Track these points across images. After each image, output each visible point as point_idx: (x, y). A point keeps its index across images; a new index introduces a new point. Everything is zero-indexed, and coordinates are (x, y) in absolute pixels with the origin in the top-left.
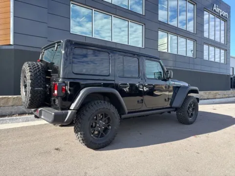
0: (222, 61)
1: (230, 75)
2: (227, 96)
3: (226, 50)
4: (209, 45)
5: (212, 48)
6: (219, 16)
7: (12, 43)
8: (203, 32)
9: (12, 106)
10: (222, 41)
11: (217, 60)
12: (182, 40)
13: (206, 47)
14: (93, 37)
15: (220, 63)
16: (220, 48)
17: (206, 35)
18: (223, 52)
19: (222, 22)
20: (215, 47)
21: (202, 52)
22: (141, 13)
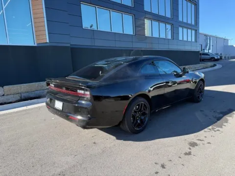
0: (193, 40)
1: (199, 52)
2: (197, 68)
3: (196, 30)
4: (183, 27)
5: (185, 30)
6: (190, 1)
8: (178, 16)
12: (162, 25)
13: (180, 29)
14: (98, 30)
15: (191, 42)
16: (191, 29)
17: (180, 19)
18: (193, 32)
19: (193, 6)
20: (188, 28)
21: (178, 34)
22: (131, 6)
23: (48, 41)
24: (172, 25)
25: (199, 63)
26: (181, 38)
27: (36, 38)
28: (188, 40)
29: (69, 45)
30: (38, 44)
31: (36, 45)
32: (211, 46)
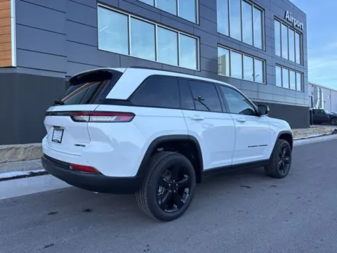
0: (299, 88)
1: (308, 108)
3: (302, 74)
4: (282, 66)
5: (285, 71)
6: (293, 27)
8: (273, 48)
9: (23, 160)
13: (278, 70)
14: (131, 55)
15: (296, 91)
16: (296, 71)
17: (278, 53)
18: (299, 75)
19: (297, 35)
20: (289, 69)
21: (274, 76)
22: (194, 22)
23: (14, 64)
24: (264, 61)
25: (309, 127)
26: (278, 84)
28: (291, 88)
29: (63, 76)
32: (323, 103)
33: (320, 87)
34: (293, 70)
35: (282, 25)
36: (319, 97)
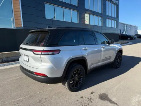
0: (115, 27)
1: (119, 34)
3: (117, 21)
4: (109, 19)
5: (110, 21)
6: (114, 3)
7: (23, 26)
8: (106, 12)
10: (115, 17)
11: (113, 27)
12: (96, 17)
13: (107, 20)
14: (56, 20)
15: (114, 28)
17: (107, 14)
18: (115, 22)
19: (115, 6)
20: (112, 20)
21: (106, 23)
22: (76, 5)
24: (102, 17)
25: (119, 41)
26: (107, 26)
27: (15, 23)
30: (16, 27)
31: (15, 28)
32: (127, 31)
33: (126, 25)
34: (113, 20)
35: (109, 3)
36: (125, 29)
